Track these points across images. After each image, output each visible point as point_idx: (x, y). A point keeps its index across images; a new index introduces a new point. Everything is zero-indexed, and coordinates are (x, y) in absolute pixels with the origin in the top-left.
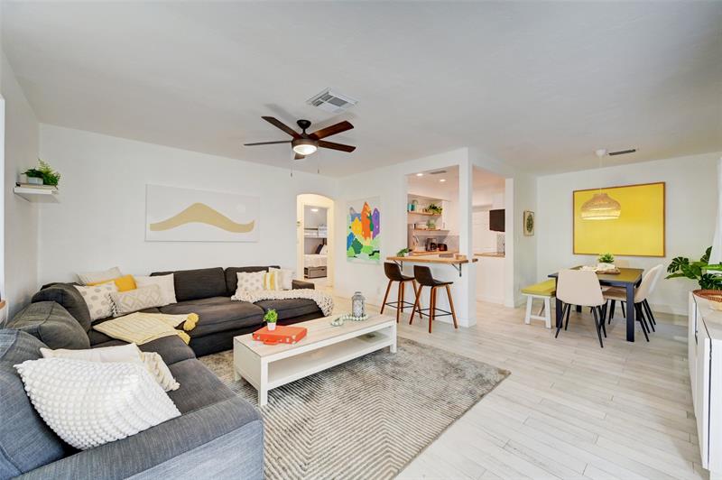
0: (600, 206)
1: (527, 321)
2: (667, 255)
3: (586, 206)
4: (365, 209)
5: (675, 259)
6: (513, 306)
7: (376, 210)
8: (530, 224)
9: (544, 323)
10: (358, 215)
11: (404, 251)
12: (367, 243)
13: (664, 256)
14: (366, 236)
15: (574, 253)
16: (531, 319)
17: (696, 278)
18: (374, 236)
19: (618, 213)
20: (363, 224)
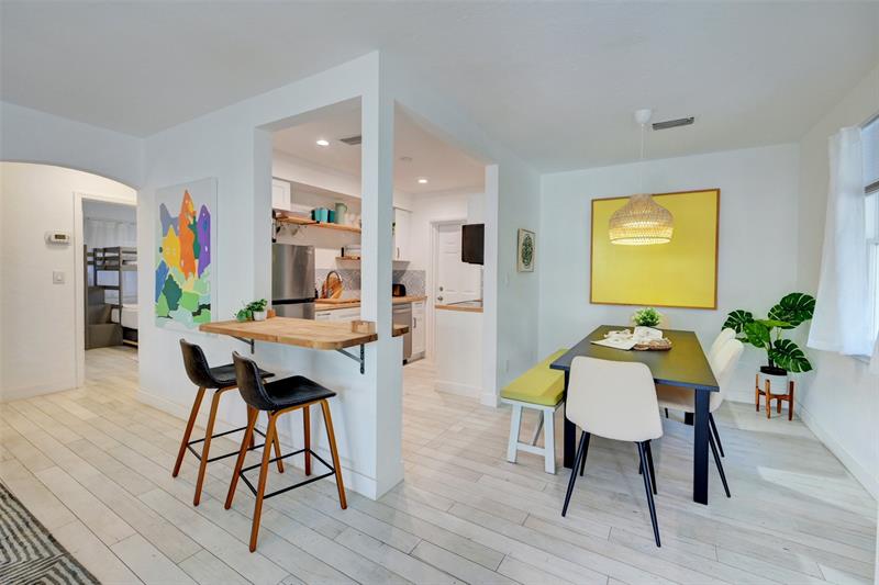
0: (642, 217)
1: (511, 457)
2: (719, 306)
3: (616, 220)
4: (185, 208)
5: (733, 314)
6: (495, 406)
7: (204, 209)
8: (527, 253)
9: (542, 459)
10: (174, 221)
11: (257, 307)
12: (188, 285)
13: (715, 308)
14: (187, 269)
15: (591, 302)
16: (518, 453)
17: (763, 346)
18: (201, 271)
19: (669, 232)
20: (182, 241)
